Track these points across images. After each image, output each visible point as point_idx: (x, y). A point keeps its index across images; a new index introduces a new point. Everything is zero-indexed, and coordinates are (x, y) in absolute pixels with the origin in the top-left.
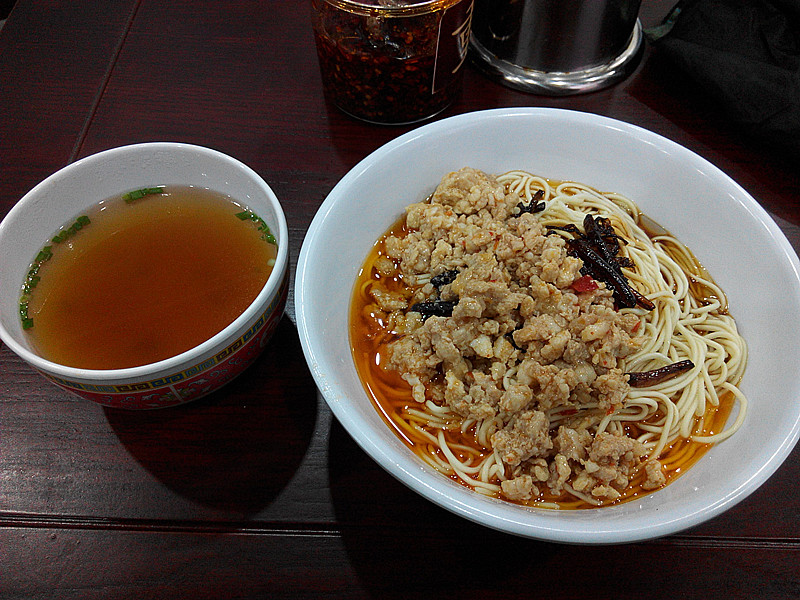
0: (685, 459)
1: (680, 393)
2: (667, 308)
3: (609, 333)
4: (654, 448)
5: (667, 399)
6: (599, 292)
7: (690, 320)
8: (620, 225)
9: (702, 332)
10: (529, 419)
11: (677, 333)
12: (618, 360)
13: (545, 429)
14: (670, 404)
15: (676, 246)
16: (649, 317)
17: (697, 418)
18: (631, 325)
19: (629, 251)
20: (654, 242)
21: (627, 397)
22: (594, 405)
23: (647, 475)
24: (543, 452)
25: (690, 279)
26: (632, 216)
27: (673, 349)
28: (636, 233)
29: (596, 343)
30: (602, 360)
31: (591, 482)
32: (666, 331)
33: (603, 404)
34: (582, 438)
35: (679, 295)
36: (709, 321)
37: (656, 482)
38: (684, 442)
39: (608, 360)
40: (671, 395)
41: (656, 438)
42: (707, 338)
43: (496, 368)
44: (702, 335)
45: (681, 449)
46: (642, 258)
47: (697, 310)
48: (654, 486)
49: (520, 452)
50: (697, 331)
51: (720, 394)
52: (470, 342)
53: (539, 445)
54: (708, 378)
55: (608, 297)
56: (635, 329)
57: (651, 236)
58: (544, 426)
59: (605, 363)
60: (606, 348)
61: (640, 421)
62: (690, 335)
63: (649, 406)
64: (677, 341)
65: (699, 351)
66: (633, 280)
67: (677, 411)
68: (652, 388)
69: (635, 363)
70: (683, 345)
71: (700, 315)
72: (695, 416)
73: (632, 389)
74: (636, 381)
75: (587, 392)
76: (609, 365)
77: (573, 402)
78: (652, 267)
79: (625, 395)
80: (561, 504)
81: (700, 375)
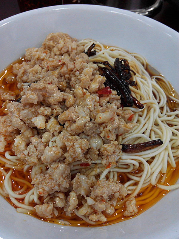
0: (151, 199)
1: (153, 158)
2: (152, 110)
3: (112, 119)
4: (134, 190)
5: (144, 162)
6: (112, 96)
7: (165, 118)
8: (134, 67)
9: (171, 125)
10: (55, 169)
11: (156, 124)
12: (117, 136)
13: (64, 176)
14: (146, 164)
15: (164, 82)
16: (141, 113)
17: (161, 174)
18: (127, 116)
19: (136, 78)
20: (152, 78)
21: (120, 158)
22: (99, 161)
23: (126, 207)
24: (62, 189)
25: (168, 97)
26: (143, 65)
27: (153, 133)
28: (143, 72)
29: (104, 125)
30: (107, 135)
31: (89, 210)
32: (149, 122)
33: (104, 162)
34: (89, 181)
35: (161, 105)
36: (175, 120)
37: (131, 213)
38: (153, 188)
39: (110, 135)
40: (147, 159)
41: (136, 184)
42: (173, 129)
43: (46, 135)
44: (171, 127)
45: (150, 191)
46: (143, 84)
47: (170, 113)
48: (129, 215)
49: (47, 189)
50: (169, 125)
51: (177, 160)
52: (31, 118)
53: (59, 185)
54: (171, 151)
55: (117, 100)
56: (130, 119)
57: (151, 75)
58: (64, 173)
59: (108, 137)
60: (109, 128)
61: (129, 173)
62: (164, 126)
63: (134, 165)
64: (155, 128)
65: (167, 135)
66: (135, 93)
67: (150, 169)
68: (136, 154)
69: (129, 139)
70: (158, 131)
71: (171, 116)
72: (160, 172)
73: (124, 154)
74: (126, 149)
75: (95, 154)
76: (110, 138)
77: (87, 159)
78: (148, 88)
79: (119, 157)
80: (70, 221)
81: (166, 149)
